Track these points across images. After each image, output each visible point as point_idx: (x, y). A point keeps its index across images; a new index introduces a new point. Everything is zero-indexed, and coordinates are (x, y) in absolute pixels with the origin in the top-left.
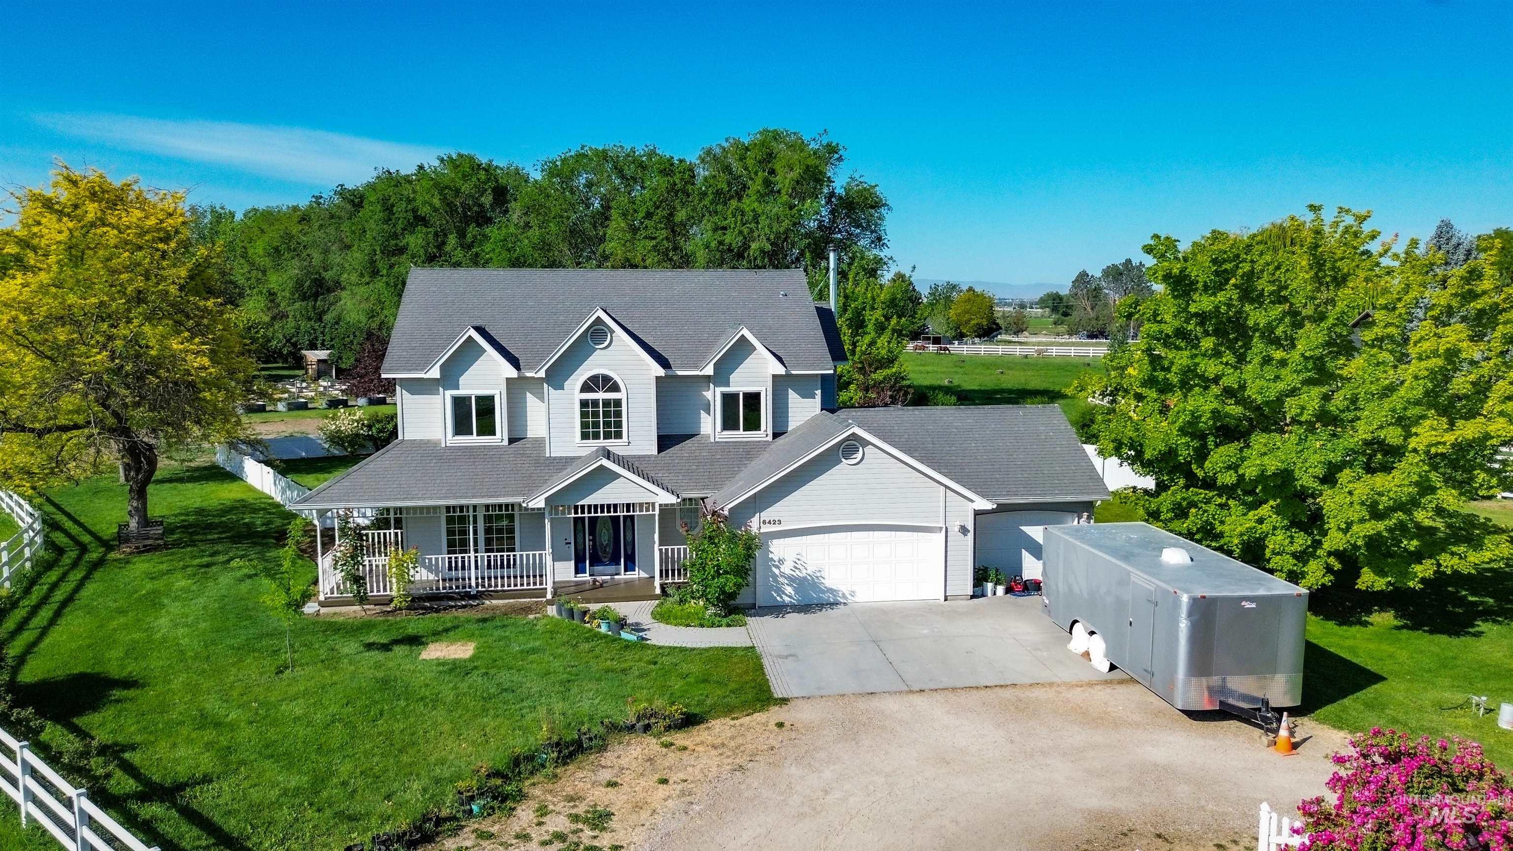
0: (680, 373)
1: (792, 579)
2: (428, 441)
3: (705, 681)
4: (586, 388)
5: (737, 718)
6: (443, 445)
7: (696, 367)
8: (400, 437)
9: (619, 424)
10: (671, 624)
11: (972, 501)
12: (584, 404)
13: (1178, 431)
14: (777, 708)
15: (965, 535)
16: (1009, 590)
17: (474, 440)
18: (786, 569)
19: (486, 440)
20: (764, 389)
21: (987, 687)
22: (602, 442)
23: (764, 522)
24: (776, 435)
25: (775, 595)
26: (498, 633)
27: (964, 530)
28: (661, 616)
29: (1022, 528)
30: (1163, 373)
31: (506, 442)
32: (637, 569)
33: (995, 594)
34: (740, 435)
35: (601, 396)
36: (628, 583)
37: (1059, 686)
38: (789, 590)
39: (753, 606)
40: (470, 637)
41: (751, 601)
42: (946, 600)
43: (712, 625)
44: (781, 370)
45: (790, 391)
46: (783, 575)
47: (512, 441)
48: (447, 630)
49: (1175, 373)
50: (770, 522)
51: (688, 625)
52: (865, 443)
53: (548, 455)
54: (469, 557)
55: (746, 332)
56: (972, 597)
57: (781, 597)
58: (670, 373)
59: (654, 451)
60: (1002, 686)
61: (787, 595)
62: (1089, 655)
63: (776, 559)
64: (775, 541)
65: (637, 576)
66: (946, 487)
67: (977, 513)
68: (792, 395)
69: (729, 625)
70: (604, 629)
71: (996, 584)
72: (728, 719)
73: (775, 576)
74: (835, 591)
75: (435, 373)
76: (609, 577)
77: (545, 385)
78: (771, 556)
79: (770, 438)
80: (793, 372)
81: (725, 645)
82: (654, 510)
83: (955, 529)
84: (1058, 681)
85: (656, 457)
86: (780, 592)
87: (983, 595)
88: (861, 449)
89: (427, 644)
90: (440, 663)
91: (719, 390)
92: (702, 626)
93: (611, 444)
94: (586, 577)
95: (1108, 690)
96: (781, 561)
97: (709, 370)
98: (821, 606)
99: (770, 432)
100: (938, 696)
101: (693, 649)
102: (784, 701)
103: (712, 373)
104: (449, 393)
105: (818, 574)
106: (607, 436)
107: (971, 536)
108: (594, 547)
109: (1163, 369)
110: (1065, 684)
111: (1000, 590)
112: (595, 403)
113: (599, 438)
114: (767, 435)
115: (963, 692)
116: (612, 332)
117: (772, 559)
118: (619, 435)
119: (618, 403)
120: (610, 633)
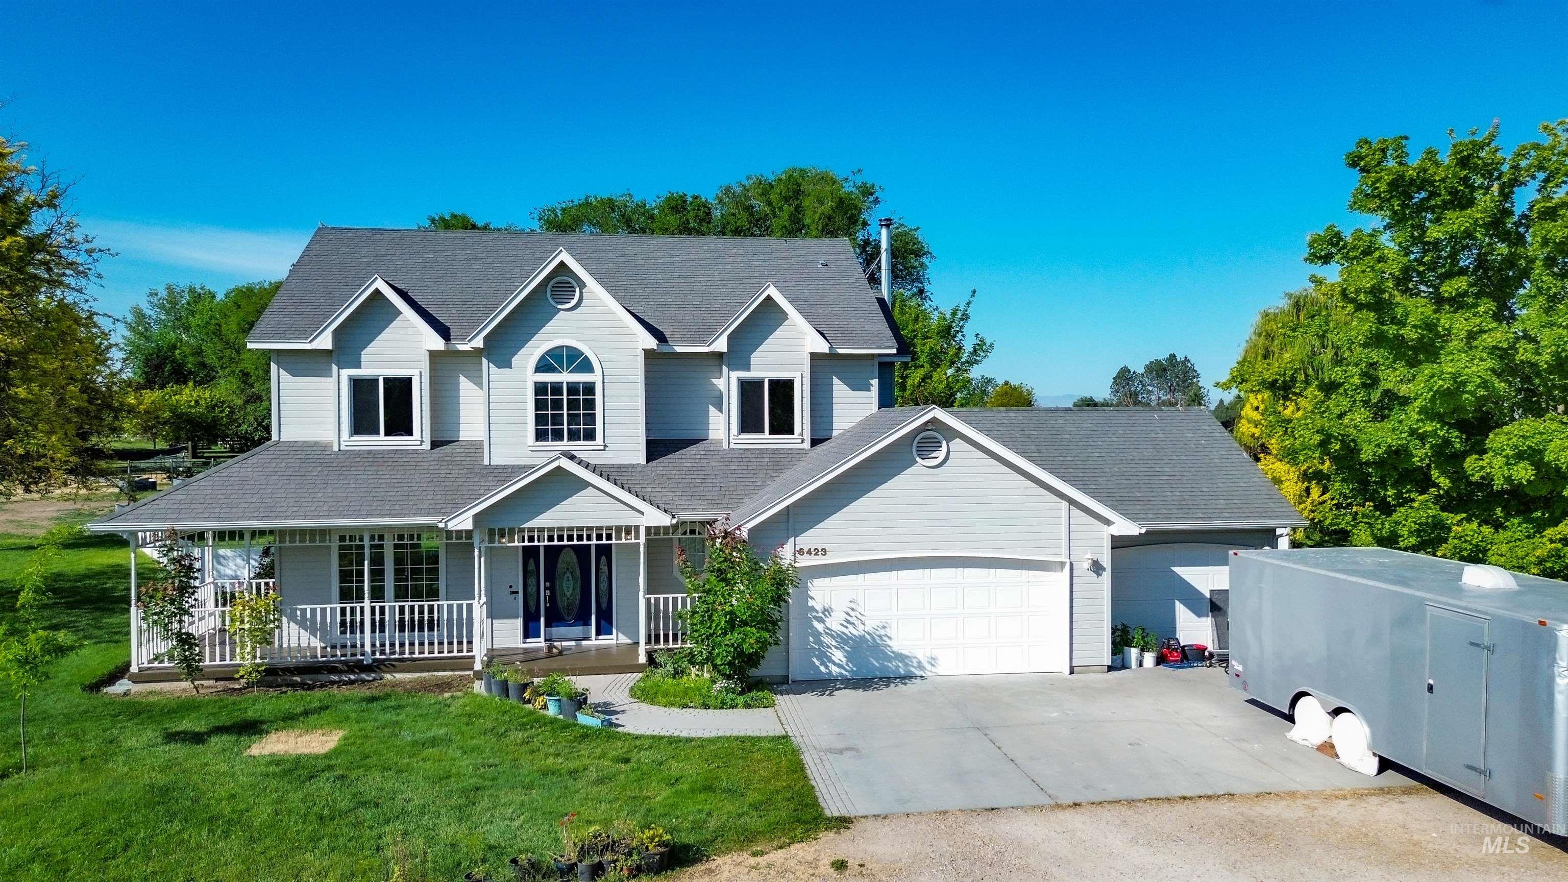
0: (679, 349)
1: (842, 640)
2: (316, 443)
3: (709, 788)
4: (543, 366)
5: (762, 853)
6: (336, 449)
7: (702, 342)
8: (275, 437)
9: (591, 419)
10: (658, 704)
11: (1108, 522)
12: (540, 389)
14: (831, 835)
15: (1099, 575)
16: (1161, 660)
17: (380, 441)
18: (835, 623)
19: (398, 442)
20: (798, 375)
21: (1185, 798)
22: (565, 445)
23: (801, 552)
24: (815, 442)
25: (817, 663)
26: (390, 716)
27: (1097, 567)
28: (643, 694)
29: (1177, 570)
31: (427, 446)
32: (614, 631)
33: (1141, 665)
34: (765, 440)
35: (564, 377)
36: (599, 649)
37: (1305, 797)
38: (838, 656)
39: (785, 680)
40: (339, 723)
41: (781, 672)
42: (1072, 673)
43: (722, 706)
44: (823, 347)
45: (836, 381)
46: (829, 632)
47: (435, 444)
48: (306, 713)
50: (809, 552)
51: (685, 706)
52: (952, 434)
53: (486, 462)
54: (362, 609)
55: (773, 292)
56: (1110, 668)
57: (827, 667)
58: (665, 349)
59: (642, 460)
60: (1209, 797)
61: (834, 663)
62: (1332, 746)
63: (819, 607)
64: (818, 582)
65: (614, 642)
66: (1072, 502)
67: (1119, 543)
68: (838, 386)
69: (747, 706)
70: (552, 711)
71: (1142, 650)
72: (745, 855)
73: (817, 635)
74: (907, 657)
75: (325, 342)
76: (573, 643)
77: (485, 361)
78: (811, 603)
79: (807, 445)
80: (841, 351)
81: (742, 734)
82: (637, 537)
83: (1083, 566)
84: (1302, 790)
85: (643, 467)
86: (825, 658)
87: (1124, 666)
88: (944, 444)
89: (267, 732)
90: (275, 760)
91: (735, 375)
92: (706, 707)
93: (580, 447)
94: (539, 643)
95: (1395, 805)
96: (827, 611)
97: (721, 345)
98: (887, 680)
99: (807, 436)
100: (1108, 814)
101: (689, 740)
102: (843, 823)
103: (725, 350)
104: (346, 373)
105: (882, 632)
106: (574, 436)
107: (1107, 576)
108: (552, 599)
110: (1317, 794)
111: (1149, 658)
112: (557, 388)
113: (562, 440)
114: (802, 442)
115: (1147, 806)
116: (582, 285)
117: (813, 609)
118: (590, 435)
119: (590, 389)
120: (561, 717)
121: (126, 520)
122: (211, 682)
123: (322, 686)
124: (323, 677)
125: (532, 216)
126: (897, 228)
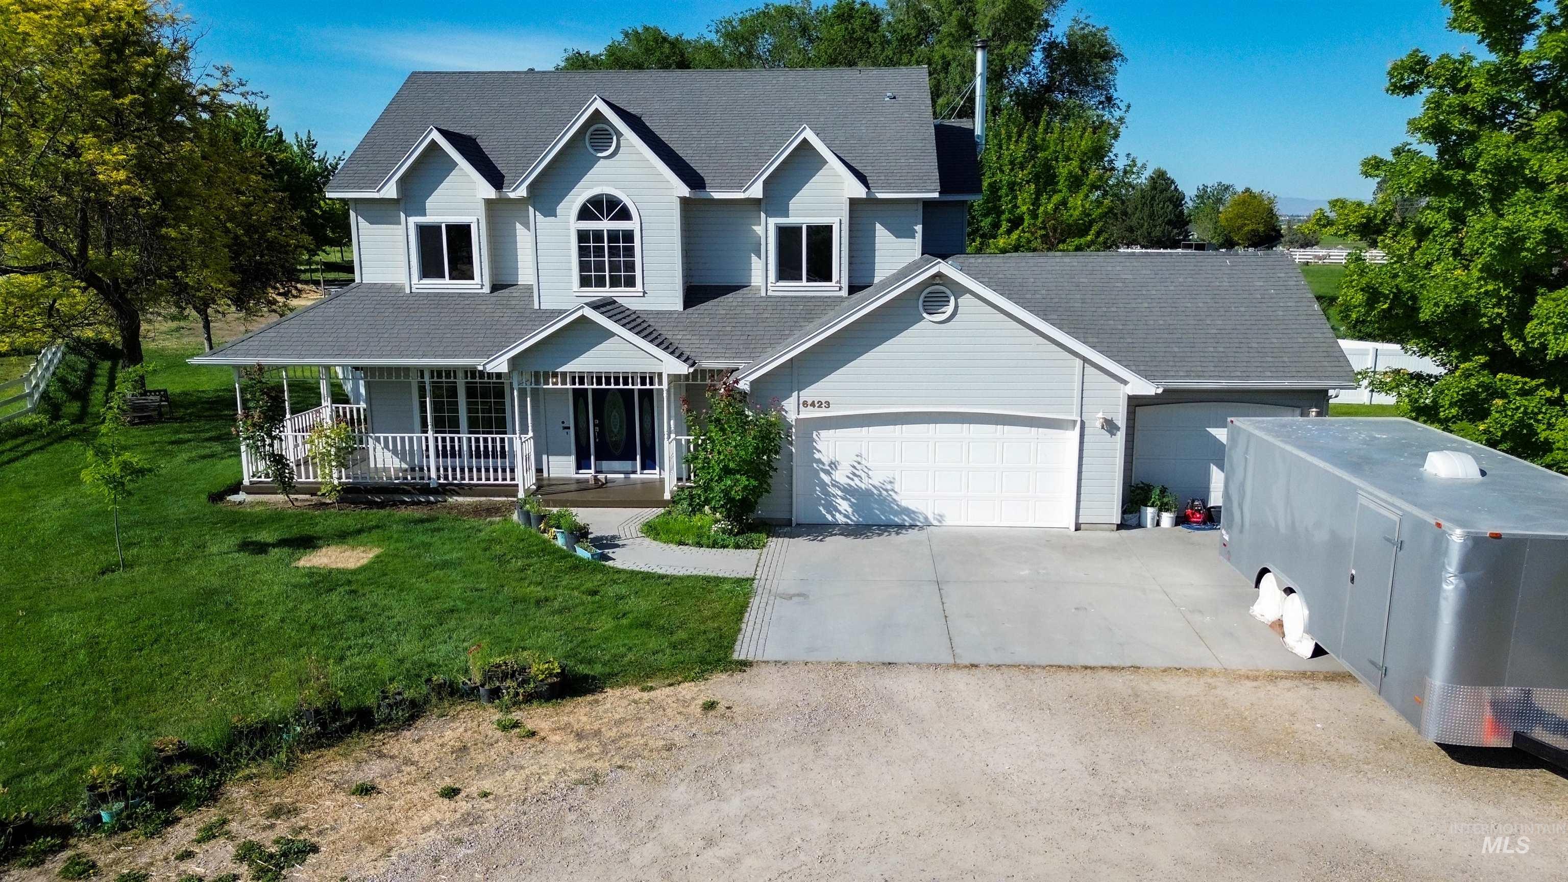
0: (717, 195)
1: (848, 491)
2: (393, 285)
3: (647, 625)
4: (585, 214)
5: (652, 689)
6: (408, 291)
7: (739, 187)
8: (358, 280)
9: (630, 267)
10: (660, 540)
11: (1125, 382)
12: (583, 236)
13: (1481, 271)
14: (724, 676)
15: (1113, 434)
16: (1182, 520)
17: (446, 284)
18: (842, 476)
19: (461, 285)
20: (837, 220)
21: (1086, 668)
22: (606, 292)
23: (805, 404)
24: (853, 289)
25: (823, 511)
26: (426, 538)
27: (1110, 426)
28: (652, 530)
29: (1211, 430)
30: (1461, 172)
31: (487, 290)
32: (658, 468)
33: (1158, 524)
34: (803, 287)
35: (605, 225)
36: (644, 483)
37: (1215, 675)
38: (844, 505)
39: (789, 523)
40: (379, 543)
41: (785, 516)
42: (1077, 529)
43: (714, 545)
44: (860, 191)
45: (878, 226)
46: (836, 485)
47: (495, 288)
48: (359, 532)
49: (1484, 171)
50: (813, 404)
51: (681, 543)
52: (960, 291)
53: (536, 306)
54: (427, 438)
55: (809, 135)
56: (1120, 527)
57: (832, 515)
58: (700, 195)
59: (680, 307)
60: (1113, 668)
61: (840, 512)
62: (1281, 626)
63: (826, 460)
64: (823, 433)
65: (657, 476)
66: (1085, 360)
67: (1135, 403)
68: (881, 232)
69: (737, 546)
70: (560, 542)
71: (1160, 510)
72: (636, 689)
73: (823, 485)
74: (913, 511)
75: (390, 191)
76: (622, 476)
77: (531, 209)
78: (817, 455)
79: (844, 293)
80: (880, 196)
81: (709, 573)
82: (660, 383)
83: (1095, 423)
84: (1215, 665)
85: (679, 313)
86: (831, 507)
87: (1140, 525)
88: (952, 299)
89: (321, 547)
90: (311, 573)
91: (773, 222)
92: (699, 545)
93: (621, 295)
94: (588, 474)
95: (1304, 691)
96: (833, 465)
97: (756, 191)
98: (886, 527)
99: (845, 283)
100: (997, 678)
101: (662, 577)
102: (744, 665)
103: (760, 195)
104: (413, 220)
105: (889, 487)
106: (615, 282)
107: (1121, 436)
108: (600, 435)
109: (1461, 165)
110: (1226, 672)
111: (1167, 519)
112: (598, 236)
113: (605, 286)
114: (840, 289)
115: (1043, 673)
116: (619, 135)
117: (819, 461)
118: (631, 282)
119: (629, 236)
120: (565, 548)
121: (226, 355)
122: (308, 497)
123: (394, 504)
124: (397, 497)
125: (709, 29)
126: (1083, 29)
